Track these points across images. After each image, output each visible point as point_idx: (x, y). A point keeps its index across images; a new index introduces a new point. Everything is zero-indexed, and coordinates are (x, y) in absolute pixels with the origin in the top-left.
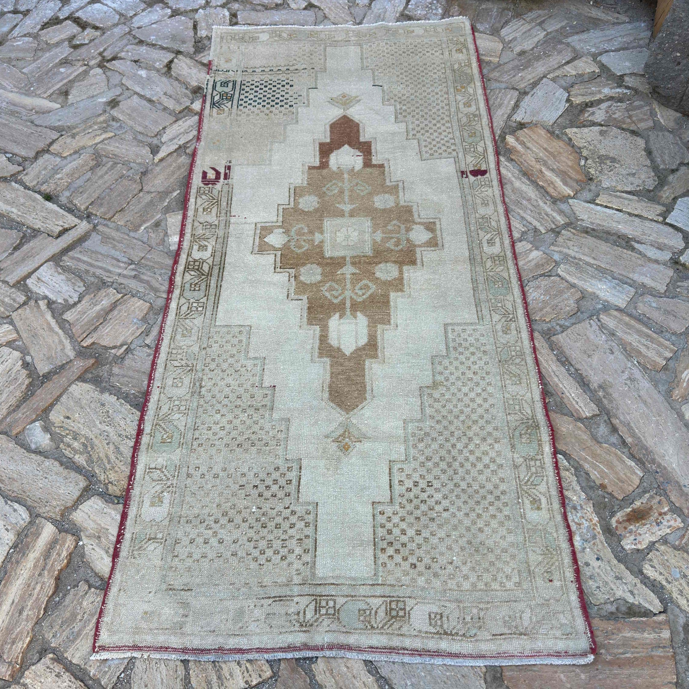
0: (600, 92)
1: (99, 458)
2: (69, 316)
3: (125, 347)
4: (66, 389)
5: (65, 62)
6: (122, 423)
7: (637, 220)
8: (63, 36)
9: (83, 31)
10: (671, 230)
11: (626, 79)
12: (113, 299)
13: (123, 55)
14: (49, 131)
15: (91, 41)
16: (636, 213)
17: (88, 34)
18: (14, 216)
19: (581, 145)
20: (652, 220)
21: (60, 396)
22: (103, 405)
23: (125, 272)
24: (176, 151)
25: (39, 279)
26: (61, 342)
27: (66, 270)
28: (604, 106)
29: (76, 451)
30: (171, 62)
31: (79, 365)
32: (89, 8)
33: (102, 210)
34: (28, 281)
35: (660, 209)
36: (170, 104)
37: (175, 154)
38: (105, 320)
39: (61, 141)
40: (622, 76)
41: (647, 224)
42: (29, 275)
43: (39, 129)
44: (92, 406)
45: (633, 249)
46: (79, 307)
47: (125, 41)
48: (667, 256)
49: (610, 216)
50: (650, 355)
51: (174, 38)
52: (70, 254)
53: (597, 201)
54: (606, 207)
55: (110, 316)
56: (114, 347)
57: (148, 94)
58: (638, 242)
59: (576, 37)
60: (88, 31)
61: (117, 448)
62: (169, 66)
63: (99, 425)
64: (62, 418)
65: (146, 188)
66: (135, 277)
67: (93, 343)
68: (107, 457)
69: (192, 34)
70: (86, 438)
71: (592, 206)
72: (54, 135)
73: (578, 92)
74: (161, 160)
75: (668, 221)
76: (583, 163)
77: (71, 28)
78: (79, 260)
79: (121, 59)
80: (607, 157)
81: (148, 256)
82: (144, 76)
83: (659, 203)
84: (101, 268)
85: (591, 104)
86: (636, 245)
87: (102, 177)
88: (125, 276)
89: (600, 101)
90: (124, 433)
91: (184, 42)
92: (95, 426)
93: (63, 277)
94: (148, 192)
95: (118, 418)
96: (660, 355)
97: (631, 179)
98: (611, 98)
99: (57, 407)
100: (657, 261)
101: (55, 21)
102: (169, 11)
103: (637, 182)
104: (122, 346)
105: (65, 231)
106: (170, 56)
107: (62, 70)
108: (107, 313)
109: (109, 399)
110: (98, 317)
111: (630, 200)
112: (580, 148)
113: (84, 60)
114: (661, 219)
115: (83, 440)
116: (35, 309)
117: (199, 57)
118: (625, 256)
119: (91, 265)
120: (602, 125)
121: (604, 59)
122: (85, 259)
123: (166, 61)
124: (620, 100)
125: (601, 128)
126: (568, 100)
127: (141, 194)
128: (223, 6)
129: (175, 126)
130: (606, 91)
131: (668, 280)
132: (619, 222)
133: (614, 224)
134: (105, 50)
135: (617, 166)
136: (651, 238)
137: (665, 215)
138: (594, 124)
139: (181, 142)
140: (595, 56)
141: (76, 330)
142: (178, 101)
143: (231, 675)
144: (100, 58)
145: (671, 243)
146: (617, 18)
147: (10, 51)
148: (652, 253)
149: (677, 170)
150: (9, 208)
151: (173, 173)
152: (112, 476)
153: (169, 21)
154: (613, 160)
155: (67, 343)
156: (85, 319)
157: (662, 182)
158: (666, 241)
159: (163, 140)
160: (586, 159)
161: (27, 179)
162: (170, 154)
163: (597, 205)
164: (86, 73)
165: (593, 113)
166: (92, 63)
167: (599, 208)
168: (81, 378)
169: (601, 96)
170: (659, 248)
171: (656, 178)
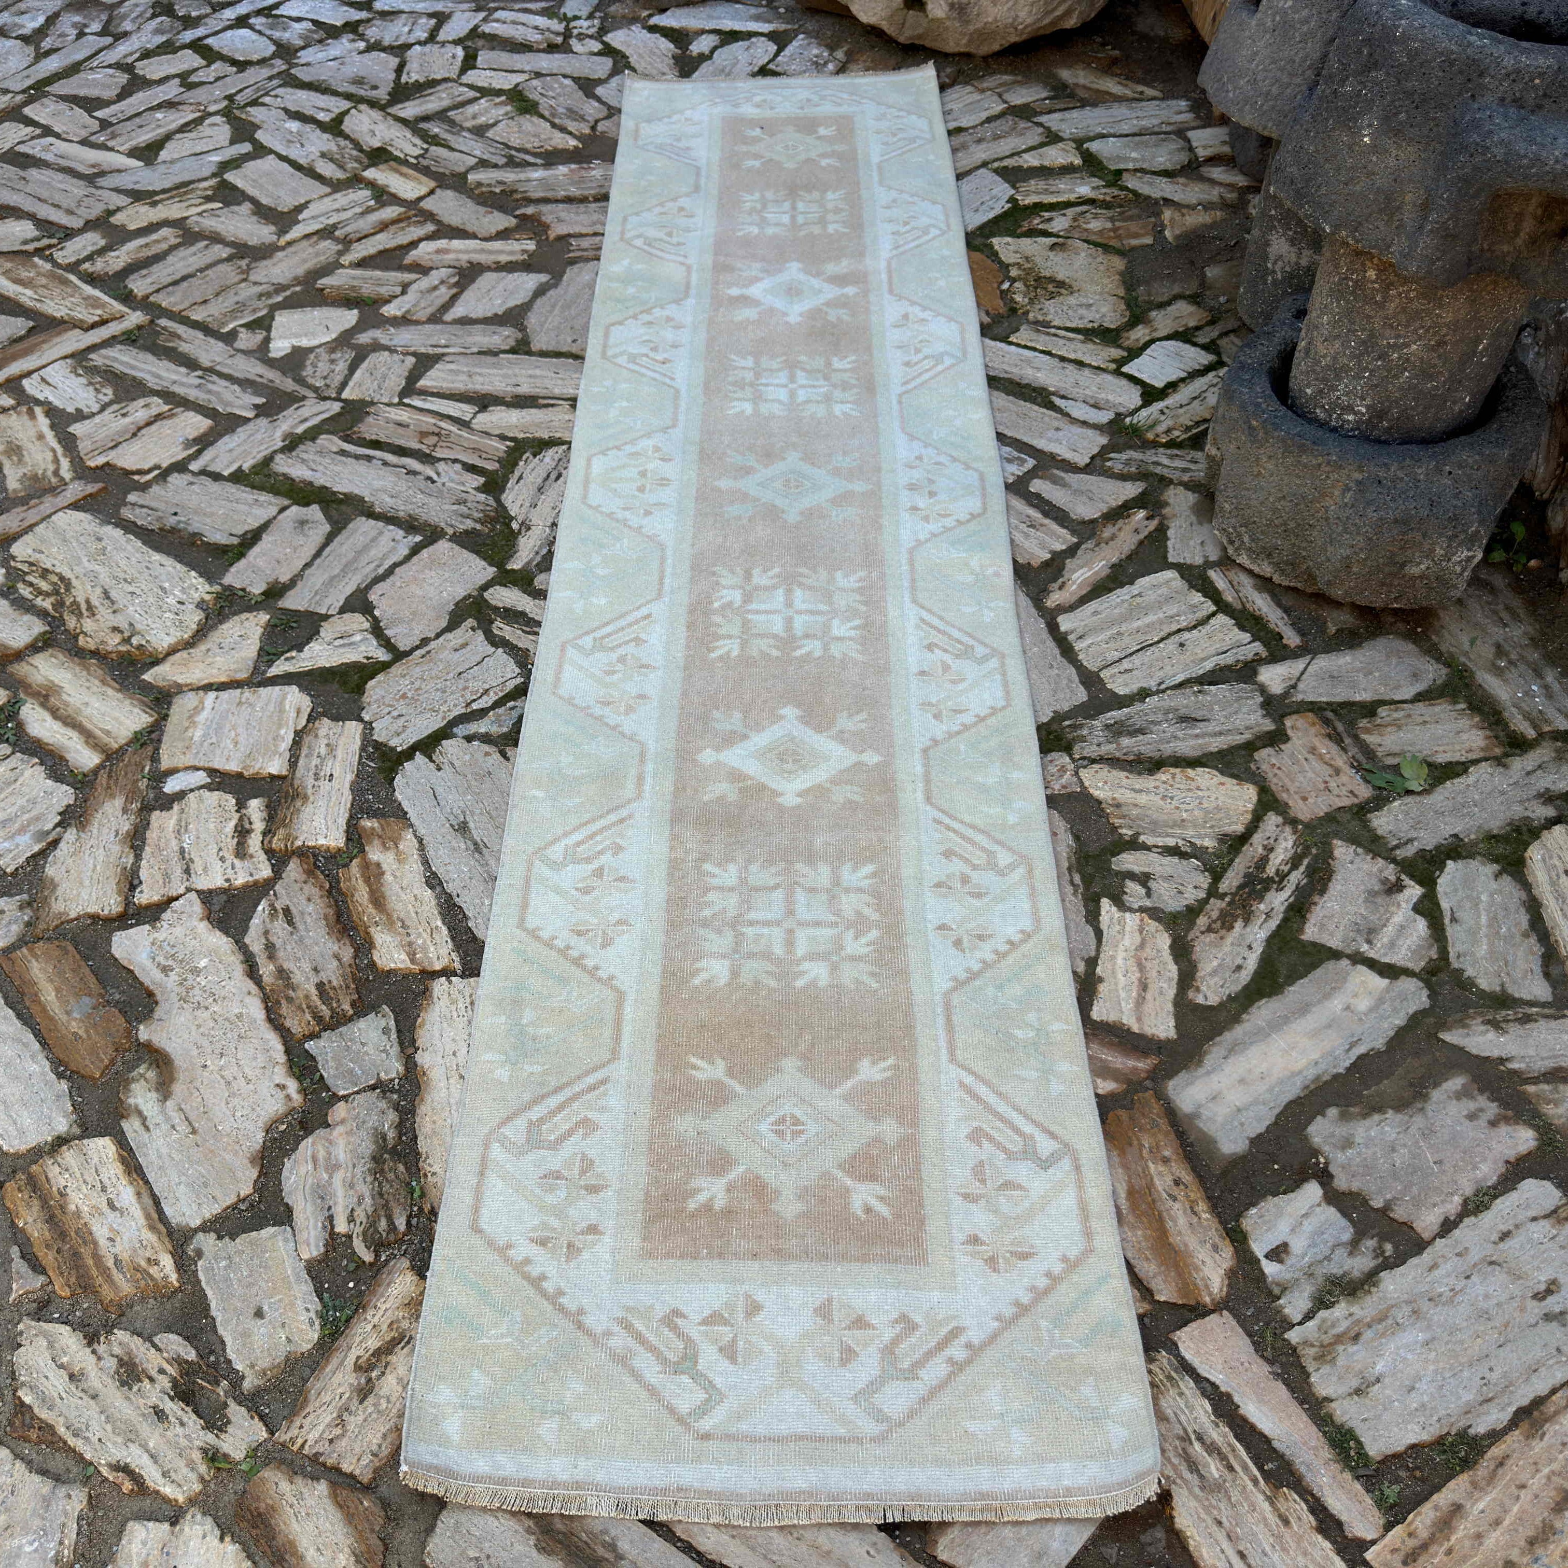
0: (1072, 191)
1: (75, 603)
2: (76, 429)
3: (156, 472)
4: (49, 516)
5: (170, 105)
6: (123, 563)
7: (1071, 367)
8: (173, 71)
9: (208, 66)
10: (1124, 382)
11: (1125, 176)
12: (154, 411)
13: (267, 100)
14: (114, 194)
15: (218, 79)
16: (1072, 356)
17: (215, 70)
18: (23, 299)
19: (1011, 261)
20: (1098, 368)
21: (36, 524)
22: (99, 539)
23: (185, 380)
24: (317, 232)
25: (43, 380)
26: (56, 461)
27: (93, 371)
28: (1071, 212)
29: (39, 592)
30: (347, 112)
31: (76, 490)
32: (229, 33)
33: (172, 299)
34: (25, 382)
35: (1117, 353)
36: (327, 169)
37: (315, 238)
38: (134, 435)
39: (131, 211)
40: (1119, 173)
41: (1087, 371)
42: (29, 374)
43: (100, 192)
44: (82, 539)
45: (1052, 407)
46: (97, 419)
47: (275, 82)
48: (1104, 417)
49: (1028, 362)
50: (1027, 544)
51: (359, 81)
52: (103, 351)
53: (1012, 338)
54: (1026, 347)
55: (143, 432)
56: (140, 472)
57: (294, 153)
58: (1063, 397)
59: (1057, 116)
60: (218, 65)
61: (106, 594)
62: (339, 119)
63: (87, 564)
64: (30, 551)
65: (252, 278)
66: (199, 386)
67: (107, 464)
68: (88, 602)
69: (392, 76)
70: (62, 578)
71: (1002, 345)
72: (122, 200)
73: (1033, 188)
74: (289, 244)
75: (1125, 369)
76: (1006, 286)
77: (188, 60)
78: (115, 359)
79: (263, 104)
80: (1051, 280)
81: (229, 362)
82: (294, 130)
83: (1120, 347)
84: (149, 372)
85: (1052, 207)
86: (1058, 401)
87: (183, 259)
88: (183, 384)
89: (1068, 204)
90: (122, 575)
91: (375, 87)
92: (79, 563)
93: (83, 380)
94: (255, 283)
95: (119, 558)
96: (1042, 546)
97: (1082, 311)
98: (1091, 202)
99: (28, 538)
100: (1084, 423)
101: (168, 48)
102: (362, 45)
103: (1090, 315)
104: (150, 471)
105: (103, 322)
106: (345, 105)
107: (159, 115)
108: (139, 429)
109: (113, 533)
110: (125, 431)
111: (1069, 339)
112: (1008, 265)
113: (199, 104)
114: (1113, 366)
115: (55, 579)
116: (26, 417)
117: (392, 110)
118: (1033, 414)
119: (133, 367)
120: (1058, 236)
121: (1094, 147)
122: (125, 359)
123: (337, 111)
124: (1106, 205)
125: (1054, 240)
126: (1012, 200)
127: (243, 285)
128: (456, 42)
129: (326, 200)
130: (1084, 190)
131: (1096, 450)
132: (1039, 369)
133: (1030, 372)
134: (241, 91)
135: (1063, 291)
136: (1087, 392)
137: (1122, 362)
138: (1046, 234)
139: (331, 221)
140: (1079, 143)
141: (84, 446)
142: (341, 167)
143: (205, 870)
144: (225, 103)
145: (1119, 400)
146: (1142, 93)
147: (80, 86)
148: (1079, 411)
149: (1169, 303)
150: (20, 289)
151: (305, 261)
152: (88, 625)
153: (358, 58)
154: (1061, 284)
155: (65, 464)
156: (102, 434)
157: (1137, 317)
158: (1110, 397)
159: (300, 217)
160: (1013, 280)
161: (59, 256)
162: (307, 236)
163: (1011, 343)
164: (198, 122)
165: (1050, 220)
166: (212, 108)
167: (1013, 348)
168: (75, 506)
169: (1072, 197)
170: (1096, 406)
171: (1128, 314)
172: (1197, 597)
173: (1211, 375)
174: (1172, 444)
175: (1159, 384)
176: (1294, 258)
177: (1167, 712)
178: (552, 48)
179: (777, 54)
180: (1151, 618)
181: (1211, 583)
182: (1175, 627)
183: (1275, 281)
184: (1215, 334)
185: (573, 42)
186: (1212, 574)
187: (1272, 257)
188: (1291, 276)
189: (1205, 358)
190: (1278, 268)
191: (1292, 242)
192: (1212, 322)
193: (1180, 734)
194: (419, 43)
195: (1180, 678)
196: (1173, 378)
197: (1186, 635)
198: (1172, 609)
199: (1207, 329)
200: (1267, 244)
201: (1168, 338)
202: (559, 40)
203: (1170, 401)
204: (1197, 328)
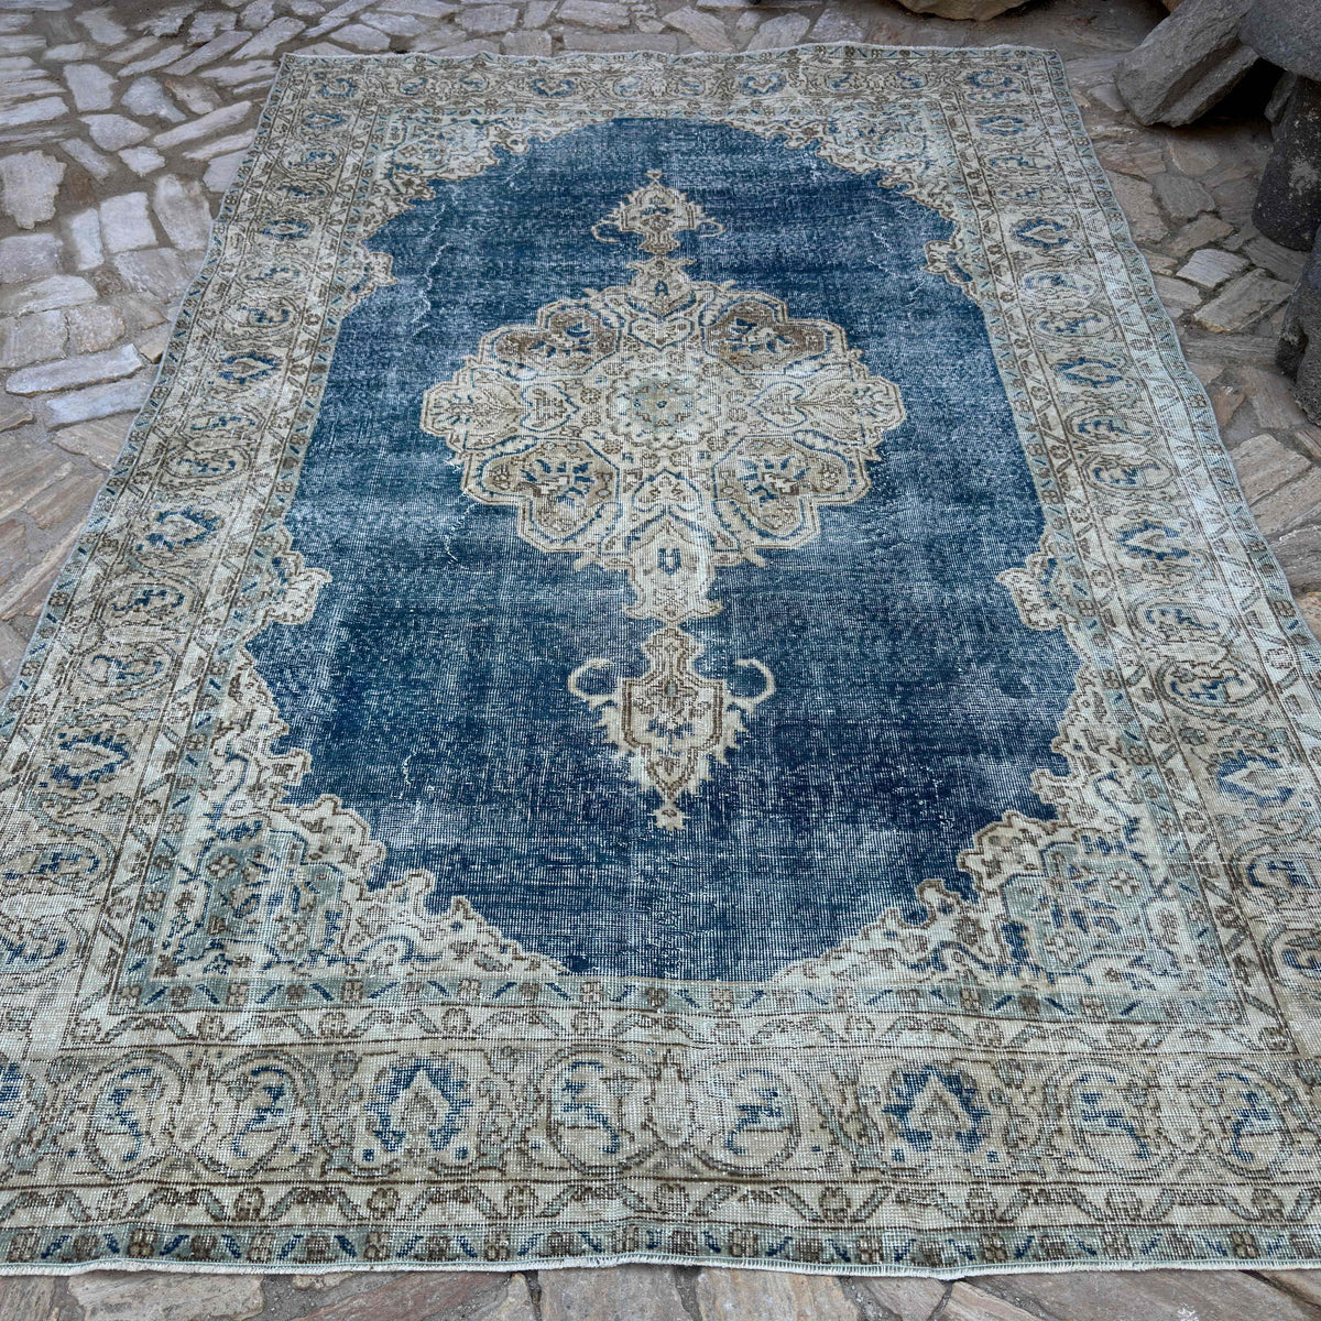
172: (1294, 455)
173: (1249, 275)
174: (1235, 333)
175: (1211, 285)
176: (1315, 178)
177: (1299, 547)
178: (622, 29)
179: (812, 26)
180: (1261, 474)
181: (1301, 443)
182: (1283, 480)
183: (1296, 198)
184: (1241, 242)
185: (639, 23)
186: (1300, 436)
187: (1293, 178)
188: (1312, 191)
189: (1241, 263)
190: (1299, 186)
191: (1314, 165)
192: (1236, 231)
193: (1315, 565)
194: (510, 29)
195: (1299, 520)
196: (1218, 280)
197: (1295, 486)
198: (1278, 466)
199: (1233, 238)
200: (1290, 167)
201: (1205, 247)
202: (625, 22)
203: (1222, 298)
204: (1226, 238)
